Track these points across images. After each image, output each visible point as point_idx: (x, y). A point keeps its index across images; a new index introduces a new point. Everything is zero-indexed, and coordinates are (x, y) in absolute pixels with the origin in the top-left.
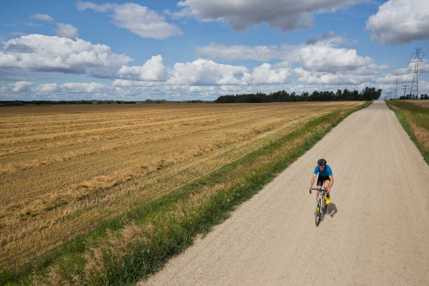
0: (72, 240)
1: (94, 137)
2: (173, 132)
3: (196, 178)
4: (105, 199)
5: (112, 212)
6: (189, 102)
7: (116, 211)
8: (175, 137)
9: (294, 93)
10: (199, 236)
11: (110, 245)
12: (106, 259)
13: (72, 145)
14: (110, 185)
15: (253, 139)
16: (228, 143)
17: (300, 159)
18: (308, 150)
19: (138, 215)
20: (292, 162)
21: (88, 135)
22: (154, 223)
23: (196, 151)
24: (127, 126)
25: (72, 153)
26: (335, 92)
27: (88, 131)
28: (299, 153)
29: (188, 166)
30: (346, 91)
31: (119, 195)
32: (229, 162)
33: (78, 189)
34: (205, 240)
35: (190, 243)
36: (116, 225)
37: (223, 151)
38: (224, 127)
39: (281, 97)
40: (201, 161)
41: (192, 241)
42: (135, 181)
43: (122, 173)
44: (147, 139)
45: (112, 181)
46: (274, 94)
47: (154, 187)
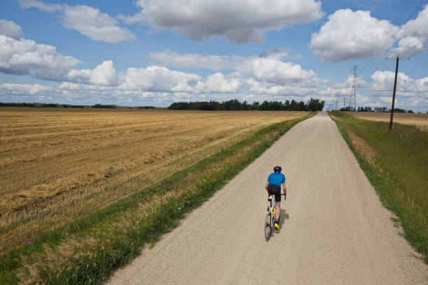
0: (5, 256)
1: (35, 142)
2: (123, 138)
3: (147, 186)
4: (46, 210)
5: (54, 223)
6: (141, 108)
7: (58, 222)
8: (125, 144)
9: (246, 102)
10: (147, 245)
12: (43, 275)
13: (9, 150)
14: (52, 194)
15: (206, 147)
16: (180, 150)
17: (250, 166)
18: (257, 157)
19: (81, 228)
20: (242, 169)
21: (29, 140)
23: (147, 158)
24: (74, 132)
25: (8, 160)
26: (284, 102)
27: (28, 136)
28: (249, 160)
29: (138, 173)
30: (293, 102)
31: (62, 204)
32: (181, 169)
33: (14, 199)
34: (153, 250)
35: (137, 254)
36: (56, 238)
37: (175, 158)
38: (175, 134)
39: (233, 106)
40: (152, 168)
41: (140, 251)
42: (80, 190)
43: (66, 182)
44: (95, 145)
45: (54, 189)
46: (227, 102)
47: (101, 196)
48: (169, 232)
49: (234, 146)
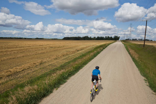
0: (4, 93)
1: (14, 51)
2: (46, 50)
3: (55, 67)
4: (18, 76)
5: (20, 81)
6: (53, 39)
7: (23, 81)
8: (47, 52)
9: (91, 37)
10: (55, 89)
11: (19, 94)
12: (17, 99)
13: (5, 55)
14: (20, 70)
15: (76, 53)
16: (67, 55)
17: (92, 60)
18: (95, 57)
19: (31, 82)
20: (89, 61)
21: (12, 51)
22: (37, 85)
23: (55, 57)
24: (29, 48)
25: (5, 58)
26: (105, 37)
27: (12, 49)
28: (92, 58)
29: (52, 63)
30: (108, 37)
31: (24, 74)
32: (67, 61)
33: (7, 72)
34: (57, 91)
35: (51, 92)
36: (22, 86)
37: (65, 57)
38: (66, 49)
39: (86, 38)
40: (57, 61)
41: (52, 91)
42: (31, 69)
43: (26, 66)
44: (36, 53)
45: (21, 69)
46: (84, 37)
47: (38, 71)
48: (63, 84)
49: (87, 53)
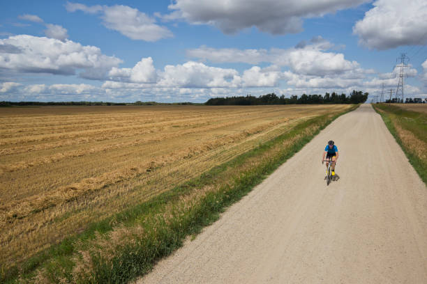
0: (60, 243)
1: (83, 138)
2: (163, 134)
3: (186, 180)
4: (94, 201)
5: (100, 215)
6: (179, 104)
7: (105, 213)
8: (165, 139)
9: (283, 96)
10: (189, 238)
11: (98, 247)
12: (95, 261)
13: (61, 146)
14: (100, 186)
15: (243, 142)
16: (218, 145)
17: (289, 161)
18: (296, 152)
19: (127, 217)
20: (281, 164)
21: (77, 136)
22: (143, 225)
23: (186, 153)
24: (118, 128)
25: (60, 155)
26: (323, 95)
27: (77, 133)
28: (288, 155)
29: (178, 168)
30: (334, 94)
31: (108, 197)
32: (219, 164)
33: (66, 190)
34: (194, 242)
35: (179, 245)
36: (105, 228)
37: (213, 153)
38: (214, 129)
39: (270, 100)
40: (191, 162)
41: (182, 242)
42: (125, 183)
43: (112, 175)
44: (137, 141)
45: (101, 182)
46: (264, 97)
47: (144, 189)
48: (209, 225)
49: (272, 141)
